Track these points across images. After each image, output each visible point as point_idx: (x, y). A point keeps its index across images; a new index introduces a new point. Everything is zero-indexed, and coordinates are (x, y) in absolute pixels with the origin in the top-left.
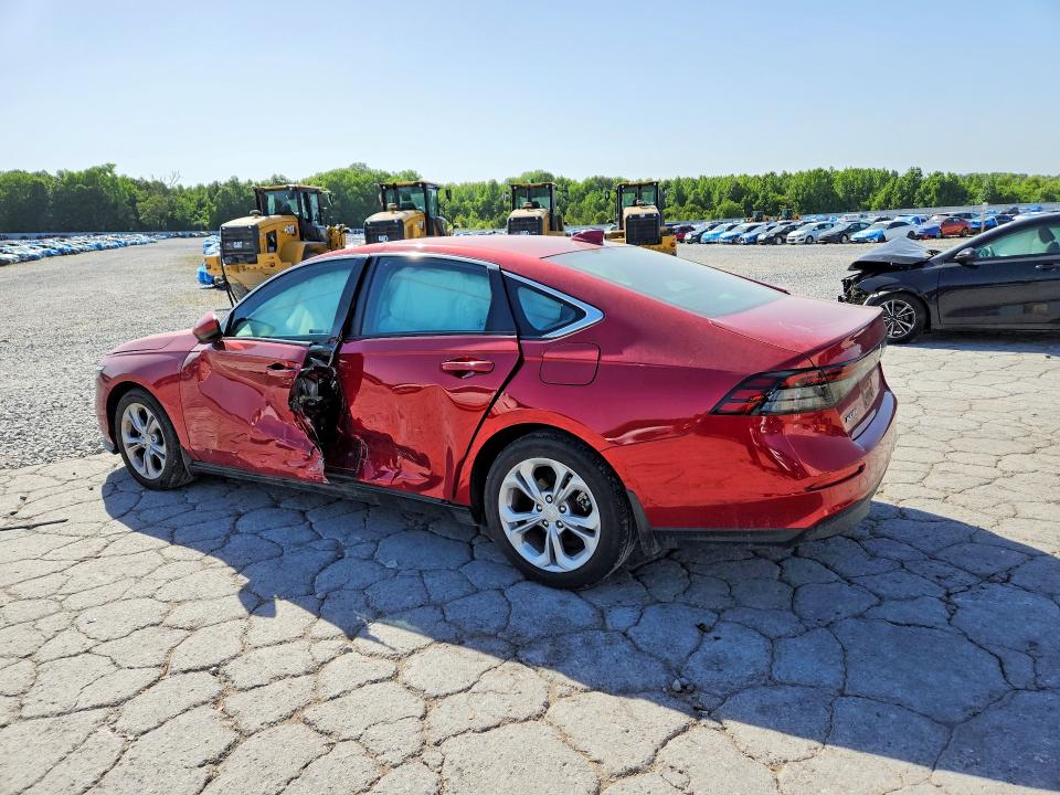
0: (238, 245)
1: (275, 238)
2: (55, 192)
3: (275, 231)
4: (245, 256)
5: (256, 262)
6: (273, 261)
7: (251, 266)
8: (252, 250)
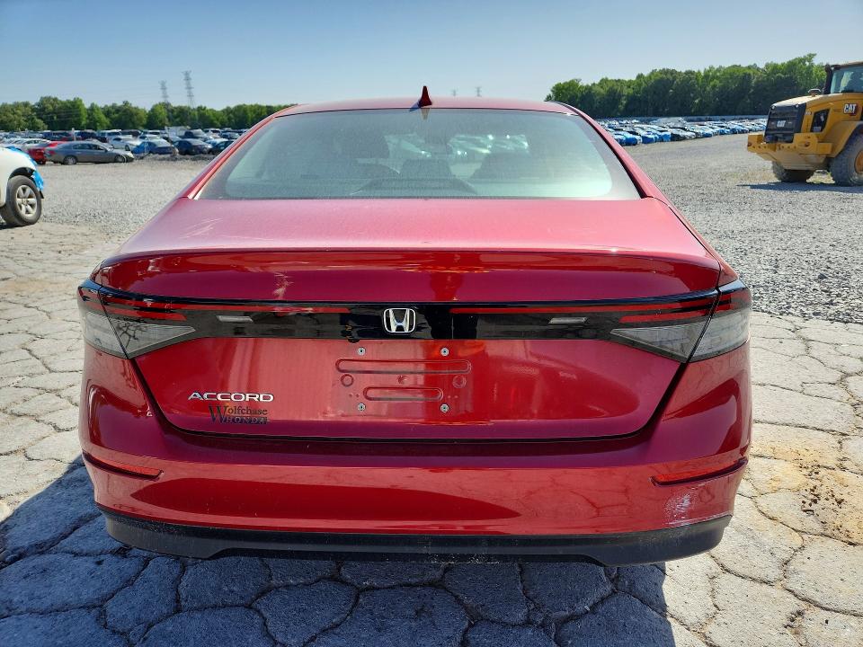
0: (781, 124)
1: (826, 117)
2: (757, 83)
3: (828, 110)
4: (785, 135)
5: (791, 142)
6: (808, 140)
7: (786, 145)
8: (792, 129)
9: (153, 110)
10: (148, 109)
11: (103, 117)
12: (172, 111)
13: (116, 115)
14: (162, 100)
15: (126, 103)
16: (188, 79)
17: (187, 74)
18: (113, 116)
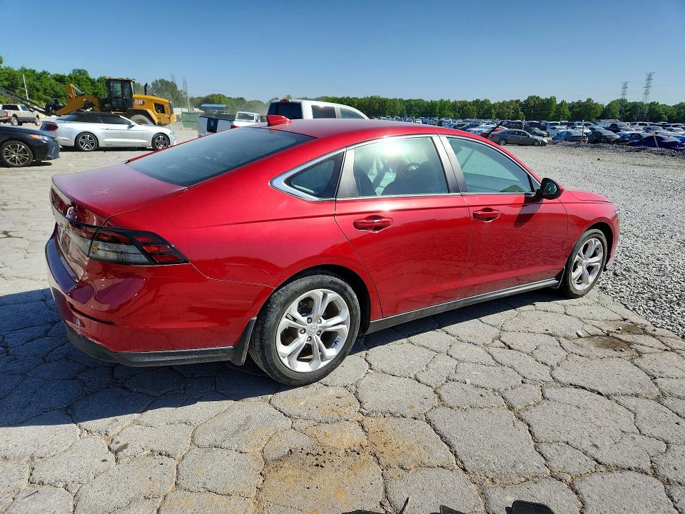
9: (609, 105)
10: (606, 104)
11: (567, 111)
12: (626, 106)
13: (578, 109)
14: (620, 97)
15: (589, 100)
16: (649, 79)
17: (650, 75)
18: (575, 110)
